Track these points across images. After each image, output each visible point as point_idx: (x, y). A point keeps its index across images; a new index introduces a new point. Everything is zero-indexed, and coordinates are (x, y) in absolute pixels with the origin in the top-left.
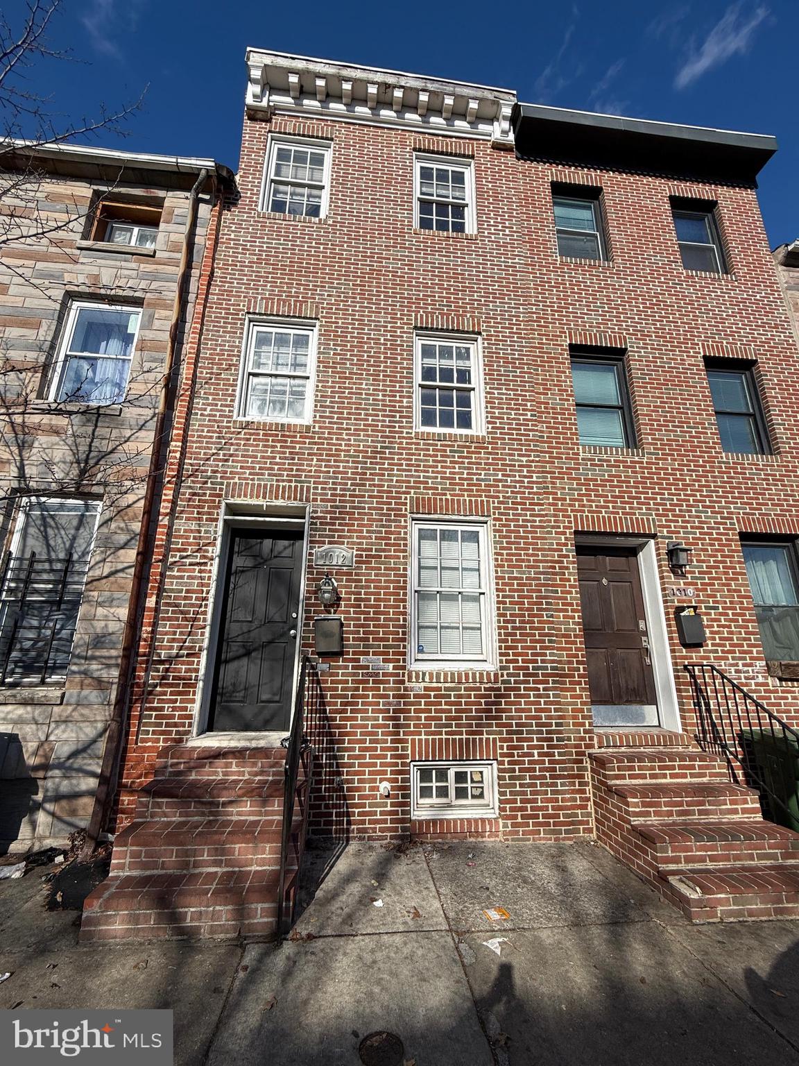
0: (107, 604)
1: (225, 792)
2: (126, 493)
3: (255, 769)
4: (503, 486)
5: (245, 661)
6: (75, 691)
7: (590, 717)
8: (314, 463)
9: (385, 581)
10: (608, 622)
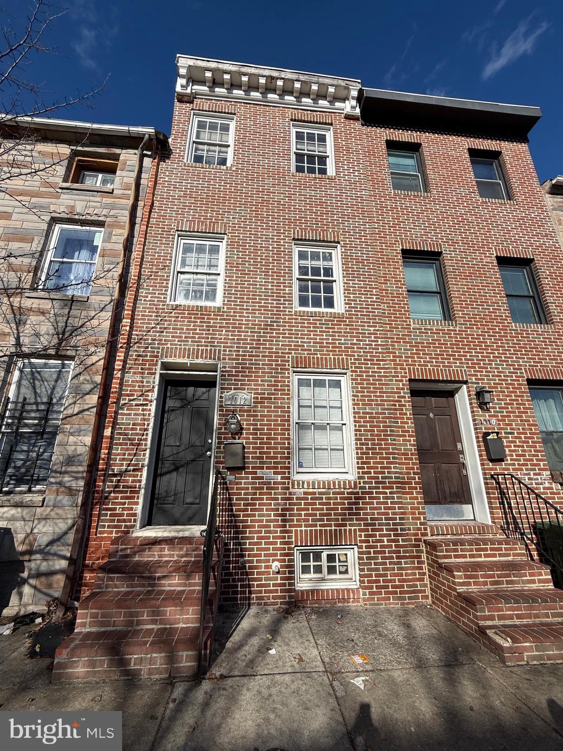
0: (76, 434)
1: (159, 569)
2: (91, 355)
3: (181, 553)
4: (357, 348)
5: (174, 474)
6: (53, 497)
7: (424, 513)
8: (224, 333)
9: (275, 416)
10: (435, 445)
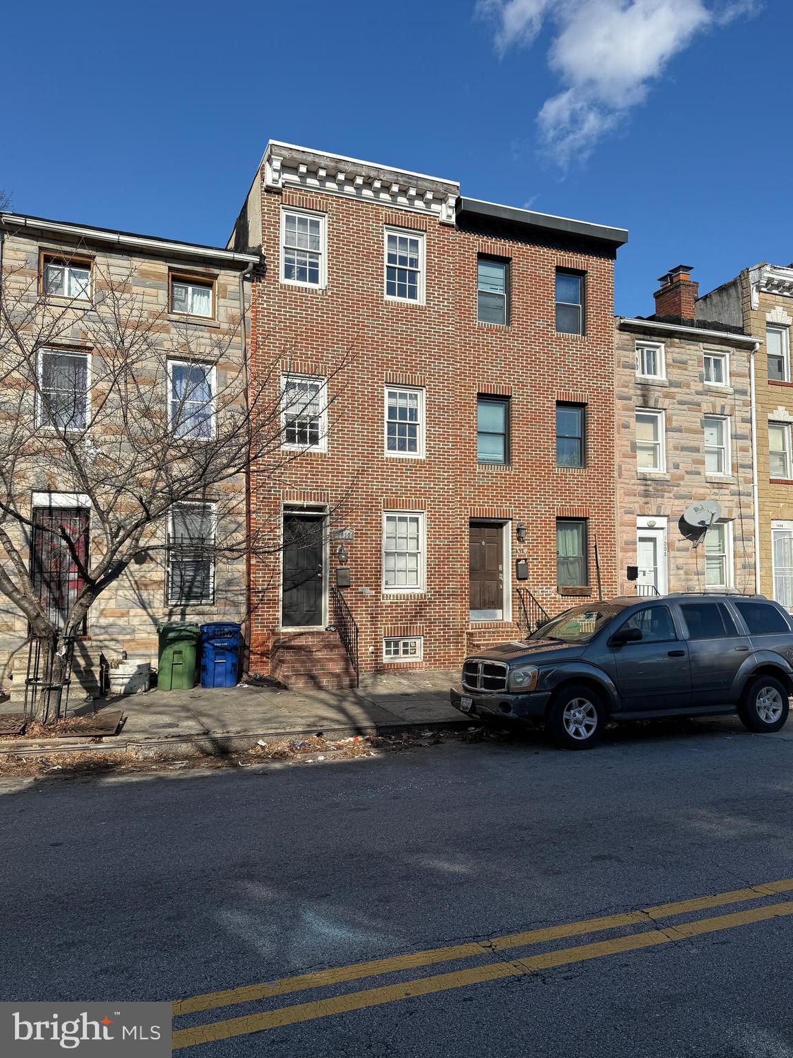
1: (310, 648)
2: (231, 499)
3: (318, 640)
4: (433, 491)
5: (295, 590)
6: (223, 608)
7: (469, 615)
8: (330, 478)
9: (371, 547)
10: (483, 566)
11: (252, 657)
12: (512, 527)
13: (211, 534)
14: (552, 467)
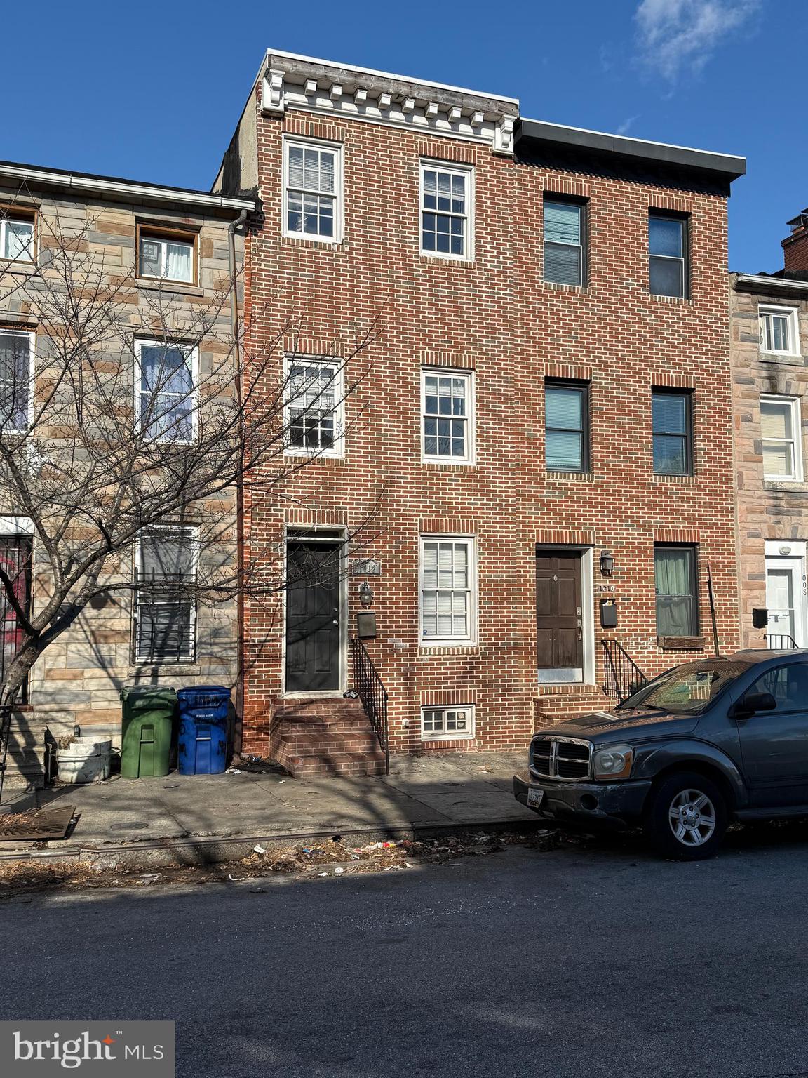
2: (218, 522)
3: (335, 709)
4: (487, 509)
5: (302, 643)
6: (207, 666)
7: (536, 676)
8: (348, 492)
9: (403, 585)
10: (555, 609)
11: (246, 733)
12: (594, 555)
13: (192, 567)
14: (648, 475)
